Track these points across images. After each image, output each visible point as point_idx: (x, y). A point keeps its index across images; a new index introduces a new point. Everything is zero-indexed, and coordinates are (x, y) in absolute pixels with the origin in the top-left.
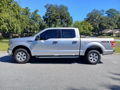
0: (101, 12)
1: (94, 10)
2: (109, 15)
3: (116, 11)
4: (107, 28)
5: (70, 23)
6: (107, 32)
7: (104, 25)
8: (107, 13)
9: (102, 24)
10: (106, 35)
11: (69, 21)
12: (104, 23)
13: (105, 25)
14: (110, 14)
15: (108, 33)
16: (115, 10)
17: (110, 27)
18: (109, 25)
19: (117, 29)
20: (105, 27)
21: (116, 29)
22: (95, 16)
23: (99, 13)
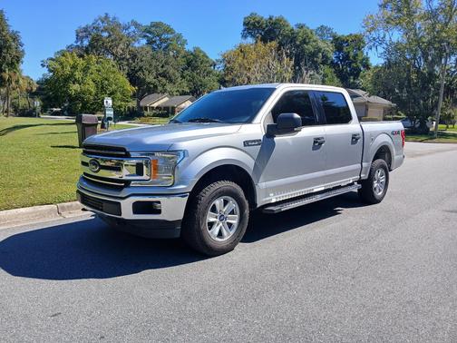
0: (130, 30)
1: (103, 16)
2: (150, 42)
3: (172, 33)
4: (160, 88)
5: (9, 58)
6: (155, 105)
7: (148, 80)
8: (145, 36)
9: (142, 76)
10: (155, 115)
11: (5, 51)
12: (146, 73)
13: (150, 79)
14: (155, 42)
15: (157, 108)
16: (169, 30)
17: (169, 87)
18: (164, 80)
19: (188, 94)
20: (152, 86)
21: (184, 93)
22: (112, 41)
23: (125, 33)
